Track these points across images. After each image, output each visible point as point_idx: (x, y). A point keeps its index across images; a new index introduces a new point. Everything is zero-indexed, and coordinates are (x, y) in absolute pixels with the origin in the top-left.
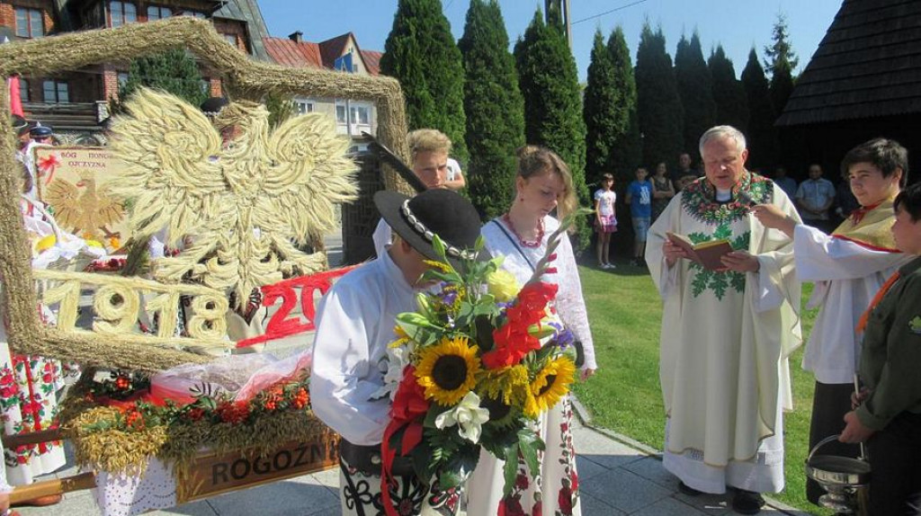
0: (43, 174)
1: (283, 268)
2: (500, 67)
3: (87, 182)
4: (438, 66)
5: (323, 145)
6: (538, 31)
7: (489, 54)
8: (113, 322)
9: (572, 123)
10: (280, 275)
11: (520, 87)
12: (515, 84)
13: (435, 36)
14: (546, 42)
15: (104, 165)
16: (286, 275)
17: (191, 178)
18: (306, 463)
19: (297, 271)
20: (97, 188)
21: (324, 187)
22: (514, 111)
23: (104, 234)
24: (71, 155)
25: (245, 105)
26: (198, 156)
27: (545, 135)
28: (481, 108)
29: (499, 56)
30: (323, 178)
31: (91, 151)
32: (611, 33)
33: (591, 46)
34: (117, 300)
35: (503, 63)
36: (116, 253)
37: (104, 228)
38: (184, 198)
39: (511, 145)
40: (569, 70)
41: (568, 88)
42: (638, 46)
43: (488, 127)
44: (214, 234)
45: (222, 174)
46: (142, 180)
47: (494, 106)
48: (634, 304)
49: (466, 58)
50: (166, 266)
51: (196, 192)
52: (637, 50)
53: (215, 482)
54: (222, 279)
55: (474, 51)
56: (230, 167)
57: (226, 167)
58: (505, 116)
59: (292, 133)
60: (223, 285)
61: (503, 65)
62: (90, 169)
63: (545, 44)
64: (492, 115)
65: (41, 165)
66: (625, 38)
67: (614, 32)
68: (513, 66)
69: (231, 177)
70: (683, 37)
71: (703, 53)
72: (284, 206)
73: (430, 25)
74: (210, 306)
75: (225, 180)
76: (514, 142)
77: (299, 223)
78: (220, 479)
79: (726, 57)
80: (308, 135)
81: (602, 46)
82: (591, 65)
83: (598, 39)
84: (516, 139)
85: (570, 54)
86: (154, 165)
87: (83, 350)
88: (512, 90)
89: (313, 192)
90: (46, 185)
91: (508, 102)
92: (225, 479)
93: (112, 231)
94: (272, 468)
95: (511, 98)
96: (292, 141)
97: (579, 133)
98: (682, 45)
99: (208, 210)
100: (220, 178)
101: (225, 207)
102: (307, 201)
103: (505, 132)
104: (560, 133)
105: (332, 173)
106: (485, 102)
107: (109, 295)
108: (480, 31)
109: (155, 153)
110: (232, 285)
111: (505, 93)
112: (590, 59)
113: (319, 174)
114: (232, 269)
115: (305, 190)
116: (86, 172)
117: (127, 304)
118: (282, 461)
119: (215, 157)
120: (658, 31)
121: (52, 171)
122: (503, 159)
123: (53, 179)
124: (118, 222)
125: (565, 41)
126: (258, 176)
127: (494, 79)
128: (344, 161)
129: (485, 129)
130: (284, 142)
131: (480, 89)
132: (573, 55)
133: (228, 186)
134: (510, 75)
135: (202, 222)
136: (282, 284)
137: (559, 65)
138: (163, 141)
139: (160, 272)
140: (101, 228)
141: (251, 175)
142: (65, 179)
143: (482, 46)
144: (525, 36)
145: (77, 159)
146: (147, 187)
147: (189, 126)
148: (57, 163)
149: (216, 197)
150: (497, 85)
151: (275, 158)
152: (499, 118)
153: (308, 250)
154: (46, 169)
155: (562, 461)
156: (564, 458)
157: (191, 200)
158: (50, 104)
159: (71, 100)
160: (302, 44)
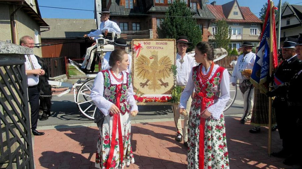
0: (135, 52)
3: (154, 57)
15: (162, 48)
20: (159, 59)
23: (161, 83)
24: (148, 43)
31: (157, 41)
36: (165, 93)
37: (161, 80)
62: (156, 50)
65: (135, 48)
90: (136, 58)
93: (165, 82)
116: (154, 52)
121: (139, 51)
123: (140, 55)
124: (168, 78)
140: (159, 80)
142: (144, 55)
145: (151, 45)
148: (141, 47)
154: (136, 50)
158: (134, 31)
159: (140, 29)
160: (216, 6)
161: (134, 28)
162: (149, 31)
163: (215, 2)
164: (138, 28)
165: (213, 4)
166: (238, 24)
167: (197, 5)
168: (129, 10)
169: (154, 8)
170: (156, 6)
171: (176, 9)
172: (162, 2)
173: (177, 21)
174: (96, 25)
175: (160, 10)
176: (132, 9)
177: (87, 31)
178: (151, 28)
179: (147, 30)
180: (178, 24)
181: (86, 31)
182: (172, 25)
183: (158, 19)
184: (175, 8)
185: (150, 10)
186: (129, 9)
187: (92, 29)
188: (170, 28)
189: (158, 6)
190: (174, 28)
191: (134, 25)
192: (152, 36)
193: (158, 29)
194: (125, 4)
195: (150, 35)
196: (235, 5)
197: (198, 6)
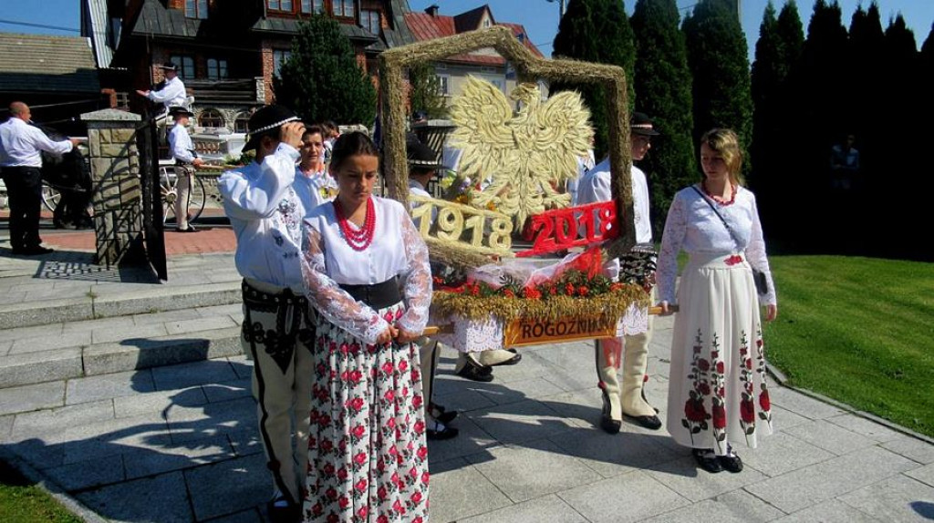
1: (545, 203)
2: (670, 44)
4: (613, 46)
5: (573, 115)
6: (709, 7)
7: (660, 32)
8: (449, 233)
9: (740, 100)
10: (543, 208)
11: (689, 64)
12: (685, 61)
13: (610, 16)
14: (717, 18)
16: (547, 208)
17: (494, 137)
18: (574, 333)
19: (554, 206)
21: (572, 146)
22: (684, 88)
25: (528, 87)
26: (499, 122)
27: (713, 113)
28: (651, 86)
29: (670, 35)
30: (572, 139)
32: (783, 6)
33: (761, 20)
34: (451, 218)
35: (673, 40)
38: (490, 149)
39: (679, 122)
40: (740, 46)
41: (738, 65)
42: (810, 18)
43: (657, 104)
44: (505, 176)
45: (513, 135)
46: (468, 136)
47: (663, 84)
48: (807, 282)
49: (639, 37)
50: (478, 197)
51: (498, 147)
52: (809, 23)
53: (524, 337)
54: (510, 208)
55: (645, 29)
56: (517, 130)
57: (516, 130)
58: (674, 94)
59: (554, 106)
60: (510, 212)
61: (674, 43)
63: (715, 21)
64: (661, 92)
66: (798, 11)
67: (786, 6)
68: (683, 42)
69: (518, 136)
70: (859, 7)
71: (882, 23)
72: (548, 158)
73: (605, 5)
74: (502, 227)
75: (514, 139)
76: (681, 119)
77: (556, 171)
78: (527, 334)
79: (906, 27)
80: (564, 108)
81: (773, 19)
82: (760, 39)
83: (769, 12)
84: (684, 117)
85: (741, 29)
86: (474, 127)
87: (435, 249)
88: (682, 67)
89: (565, 149)
91: (677, 79)
92: (529, 336)
94: (556, 333)
95: (680, 76)
96: (554, 112)
97: (747, 111)
98: (858, 16)
99: (503, 159)
100: (511, 137)
101: (513, 158)
102: (562, 156)
103: (673, 109)
104: (728, 111)
105: (577, 135)
106: (655, 79)
107: (446, 215)
108: (652, 9)
109: (475, 119)
110: (515, 212)
111: (675, 71)
112: (759, 33)
113: (569, 136)
114: (515, 201)
115: (561, 147)
117: (456, 221)
118: (561, 328)
119: (507, 124)
120: (833, 3)
122: (670, 136)
125: (736, 17)
126: (533, 136)
127: (664, 56)
128: (585, 127)
129: (654, 107)
130: (550, 113)
131: (650, 67)
132: (743, 31)
133: (516, 143)
134: (680, 53)
135: (499, 168)
136: (545, 215)
137: (730, 41)
138: (480, 111)
139: (475, 201)
141: (529, 136)
143: (654, 24)
144: (694, 12)
146: (470, 141)
147: (495, 101)
149: (508, 150)
150: (667, 63)
151: (543, 124)
152: (668, 95)
153: (561, 190)
155: (742, 379)
156: (743, 376)
157: (494, 152)
158: (214, 81)
159: (230, 77)
160: (438, 17)
161: (212, 72)
162: (255, 81)
163: (437, 8)
164: (223, 72)
165: (430, 11)
166: (492, 69)
167: (380, 19)
168: (197, 24)
169: (264, 22)
170: (272, 19)
171: (316, 36)
172: (286, 8)
173: (320, 66)
174: (93, 57)
175: (282, 29)
176: (203, 21)
177: (64, 72)
178: (260, 74)
179: (250, 80)
180: (320, 72)
181: (60, 73)
182: (306, 72)
183: (277, 52)
184: (312, 34)
185: (256, 26)
186: (197, 19)
187: (78, 66)
188: (302, 79)
189: (275, 19)
190: (311, 80)
191: (212, 62)
192: (264, 96)
193: (275, 79)
194: (186, 6)
195: (258, 92)
196: (486, 20)
197: (384, 20)
